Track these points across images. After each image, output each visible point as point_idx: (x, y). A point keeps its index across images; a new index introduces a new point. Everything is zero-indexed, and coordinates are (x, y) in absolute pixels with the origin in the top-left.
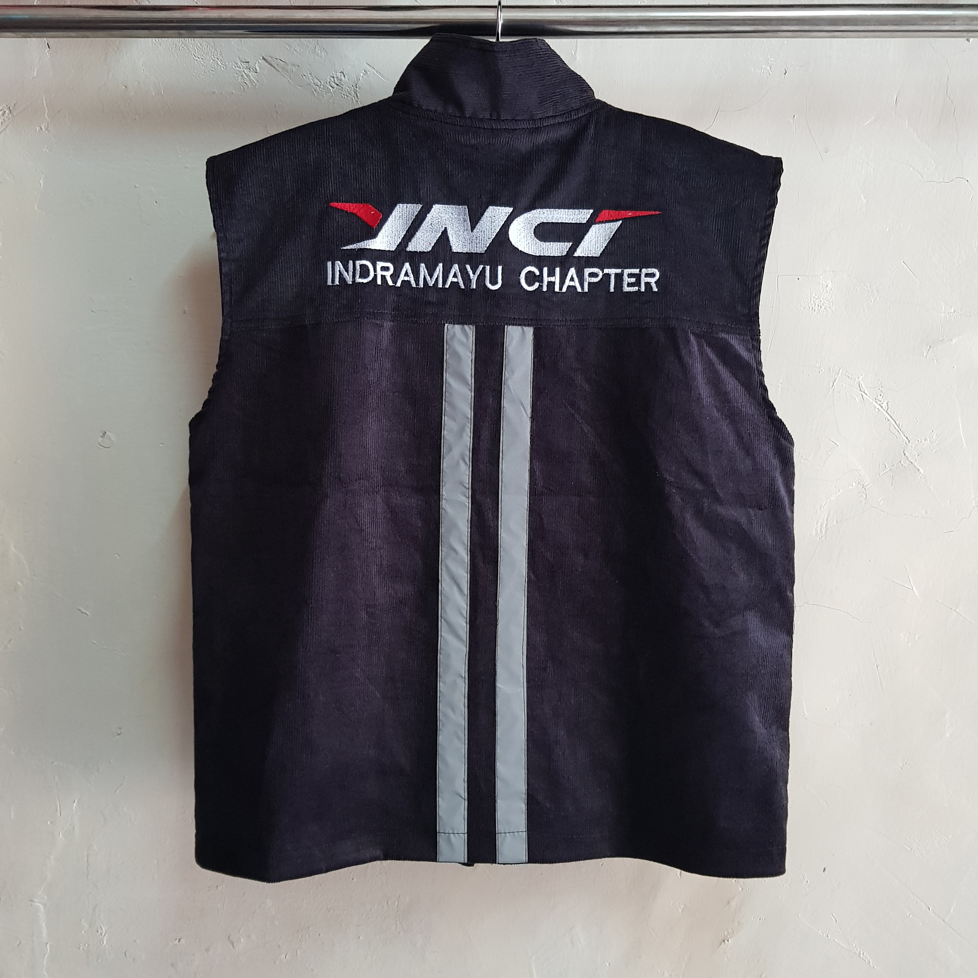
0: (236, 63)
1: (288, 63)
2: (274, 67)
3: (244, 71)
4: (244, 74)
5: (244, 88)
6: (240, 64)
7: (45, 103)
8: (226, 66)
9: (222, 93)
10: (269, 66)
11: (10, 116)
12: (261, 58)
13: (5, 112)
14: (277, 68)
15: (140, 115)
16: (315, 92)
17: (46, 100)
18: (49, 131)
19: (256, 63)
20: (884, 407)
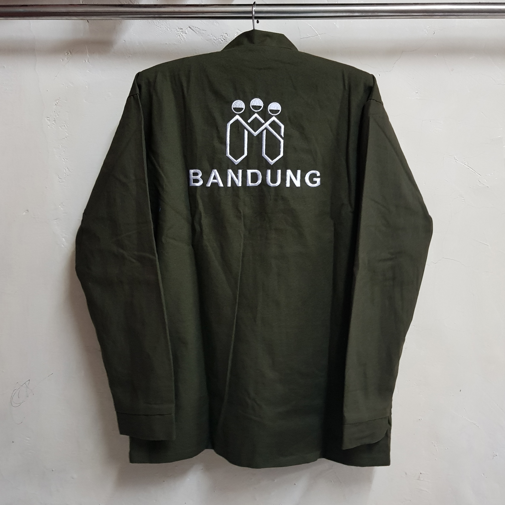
1: (200, 29)
2: (194, 31)
3: (180, 33)
4: (180, 35)
5: (180, 41)
6: (178, 30)
7: (87, 49)
8: (171, 31)
9: (170, 44)
10: (192, 31)
11: (71, 55)
12: (188, 27)
13: (68, 53)
14: (196, 32)
15: (132, 54)
16: (214, 43)
18: (89, 62)
19: (186, 30)
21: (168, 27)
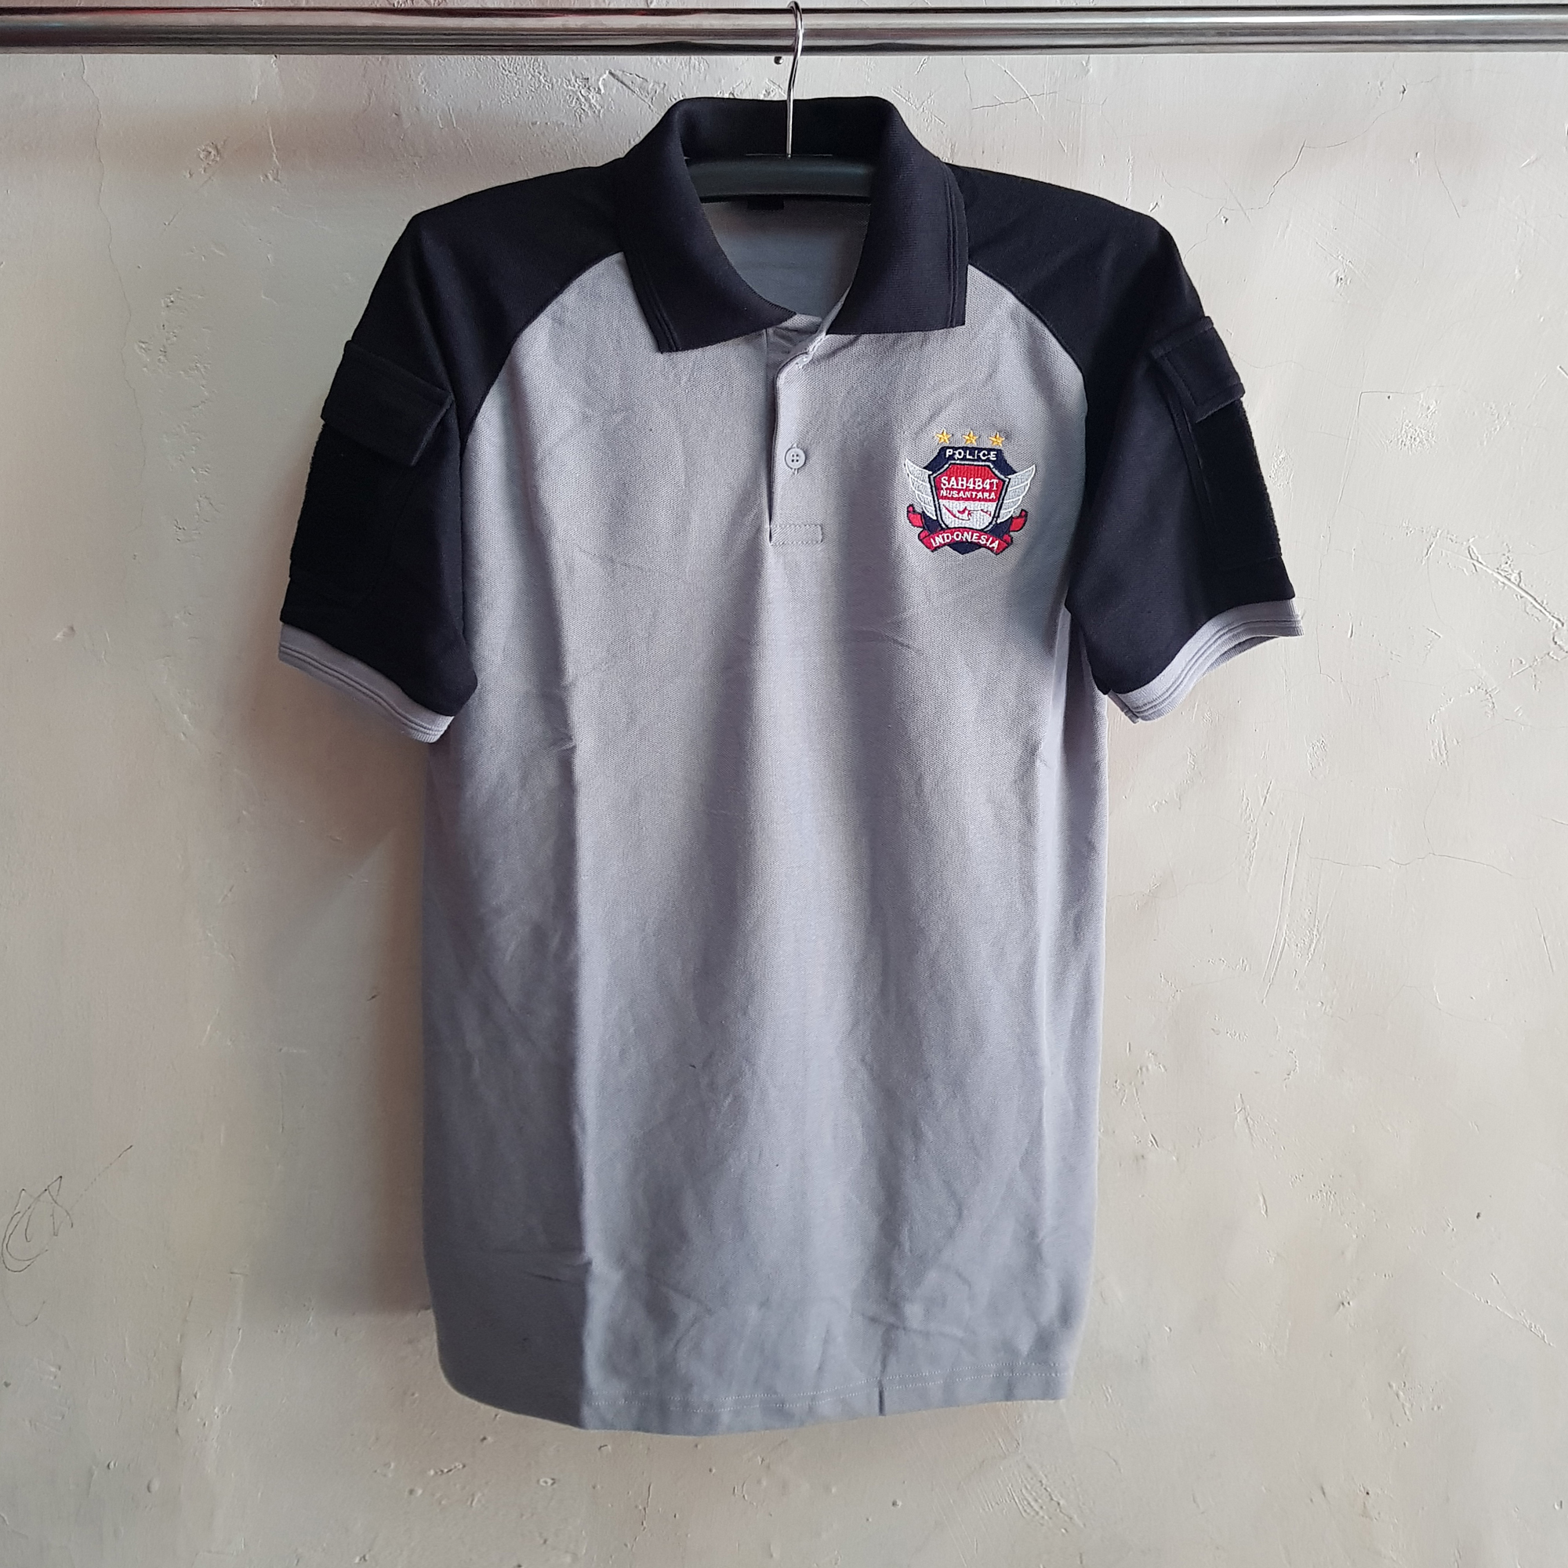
0: (569, 81)
1: (648, 79)
2: (625, 85)
3: (581, 92)
4: (581, 96)
5: (580, 116)
6: (573, 81)
7: (272, 140)
8: (553, 84)
9: (547, 124)
10: (620, 83)
11: (218, 159)
12: (607, 72)
13: (210, 153)
14: (630, 86)
15: (421, 157)
17: (273, 135)
18: (278, 181)
19: (598, 80)
20: (1513, 580)
21: (540, 74)
